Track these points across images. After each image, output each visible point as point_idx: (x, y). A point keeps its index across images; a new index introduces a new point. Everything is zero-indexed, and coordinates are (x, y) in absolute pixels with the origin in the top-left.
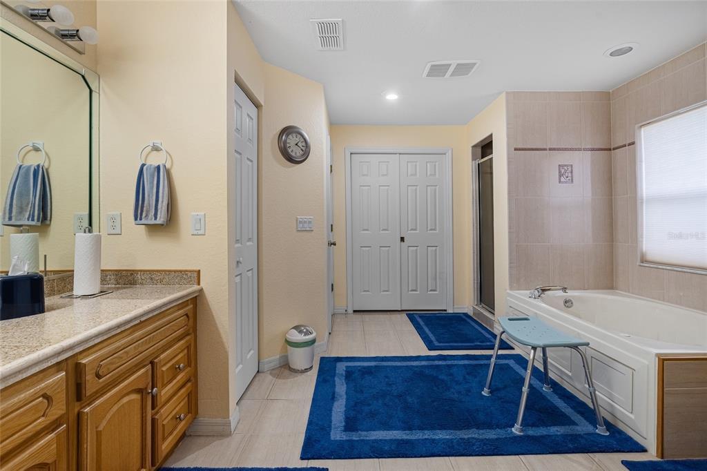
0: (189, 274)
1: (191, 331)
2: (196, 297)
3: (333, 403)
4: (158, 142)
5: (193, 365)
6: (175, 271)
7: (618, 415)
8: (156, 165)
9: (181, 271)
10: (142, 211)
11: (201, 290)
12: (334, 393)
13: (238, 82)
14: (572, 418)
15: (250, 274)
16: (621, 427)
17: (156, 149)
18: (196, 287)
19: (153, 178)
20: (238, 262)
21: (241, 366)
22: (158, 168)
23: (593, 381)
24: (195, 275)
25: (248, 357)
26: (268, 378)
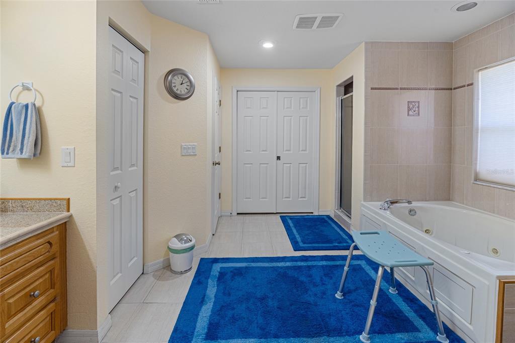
0: (59, 202)
1: (58, 255)
2: (66, 222)
3: (201, 307)
4: (28, 82)
5: (57, 286)
6: (45, 200)
7: (457, 323)
8: (25, 103)
9: (51, 199)
10: (9, 146)
11: (71, 216)
12: (204, 296)
13: (112, 25)
14: (415, 324)
15: (133, 194)
16: (459, 333)
17: (26, 88)
18: (65, 214)
19: (21, 115)
20: (116, 187)
21: (120, 275)
22: (27, 106)
23: (434, 288)
24: (65, 203)
25: (129, 265)
26: (150, 280)
